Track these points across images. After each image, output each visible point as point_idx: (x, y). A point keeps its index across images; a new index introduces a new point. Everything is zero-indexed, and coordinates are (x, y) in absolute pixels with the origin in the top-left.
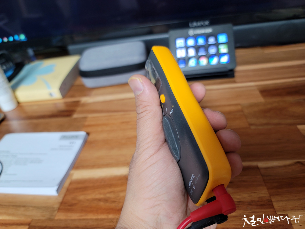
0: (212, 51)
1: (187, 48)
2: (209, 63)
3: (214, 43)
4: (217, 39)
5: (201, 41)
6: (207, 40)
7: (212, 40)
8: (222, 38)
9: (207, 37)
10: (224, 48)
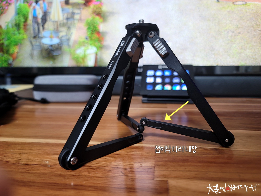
0: (176, 80)
1: (155, 77)
2: (172, 89)
6: (172, 73)
7: (176, 73)
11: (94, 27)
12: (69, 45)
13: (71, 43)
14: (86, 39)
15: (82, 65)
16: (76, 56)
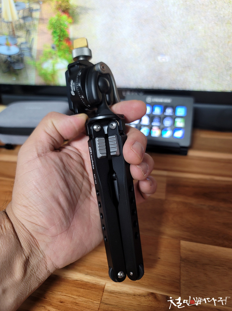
0: (167, 123)
2: (161, 135)
3: (171, 114)
4: (174, 111)
5: (157, 111)
6: (164, 111)
7: (169, 111)
8: (181, 111)
9: (164, 107)
10: (180, 122)
11: (61, 30)
12: (31, 56)
13: (34, 53)
14: (53, 48)
15: (52, 84)
16: (43, 72)
